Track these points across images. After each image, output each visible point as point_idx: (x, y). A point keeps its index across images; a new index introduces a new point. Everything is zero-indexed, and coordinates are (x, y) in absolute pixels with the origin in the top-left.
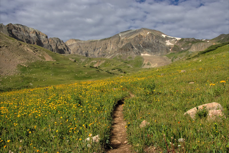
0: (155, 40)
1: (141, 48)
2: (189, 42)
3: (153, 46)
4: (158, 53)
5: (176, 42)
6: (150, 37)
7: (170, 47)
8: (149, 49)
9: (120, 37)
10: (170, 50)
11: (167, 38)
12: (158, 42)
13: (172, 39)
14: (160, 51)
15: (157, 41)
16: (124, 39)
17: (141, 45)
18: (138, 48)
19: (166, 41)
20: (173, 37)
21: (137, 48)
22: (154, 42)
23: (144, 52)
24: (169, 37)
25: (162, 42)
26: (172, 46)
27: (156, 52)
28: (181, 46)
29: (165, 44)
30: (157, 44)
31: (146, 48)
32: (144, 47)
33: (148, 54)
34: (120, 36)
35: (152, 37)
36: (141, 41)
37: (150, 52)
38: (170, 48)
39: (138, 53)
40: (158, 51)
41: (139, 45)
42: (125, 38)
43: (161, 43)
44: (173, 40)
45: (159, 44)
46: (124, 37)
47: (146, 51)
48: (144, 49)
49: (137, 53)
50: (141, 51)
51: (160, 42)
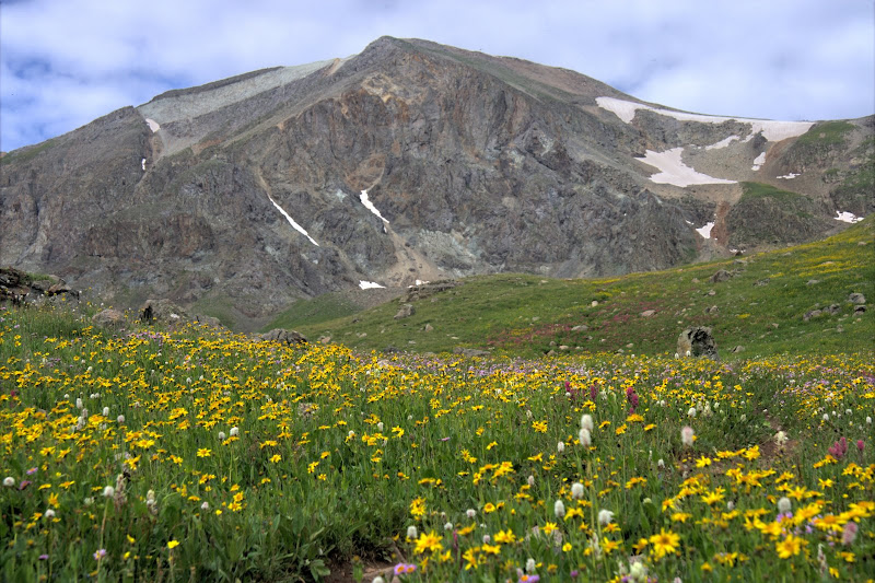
0: (523, 142)
1: (362, 226)
3: (508, 201)
4: (570, 272)
5: (760, 160)
7: (695, 207)
8: (456, 236)
9: (147, 133)
10: (705, 232)
11: (652, 131)
12: (562, 154)
13: (709, 132)
14: (590, 247)
15: (548, 146)
17: (363, 195)
18: (331, 225)
19: (651, 158)
21: (318, 226)
22: (519, 159)
25: (601, 160)
26: (720, 199)
27: (541, 258)
28: (823, 190)
29: (637, 177)
30: (552, 175)
31: (419, 222)
32: (402, 219)
34: (155, 127)
36: (375, 155)
37: (464, 267)
38: (702, 219)
40: (562, 257)
41: (342, 197)
43: (588, 171)
44: (725, 142)
45: (567, 174)
46: (189, 135)
47: (419, 260)
48: (398, 239)
50: (361, 259)
51: (581, 156)
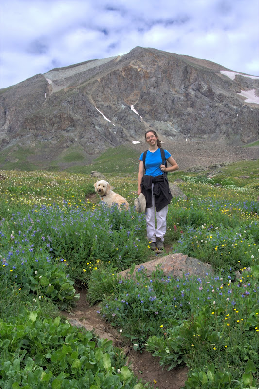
1: (132, 118)
4: (216, 138)
8: (169, 123)
9: (47, 84)
14: (224, 128)
15: (205, 88)
16: (62, 92)
17: (132, 107)
18: (120, 119)
19: (243, 93)
21: (115, 119)
22: (193, 93)
25: (225, 93)
27: (204, 132)
29: (241, 101)
30: (207, 99)
31: (155, 118)
32: (147, 116)
34: (50, 82)
36: (135, 92)
37: (173, 135)
39: (118, 139)
40: (212, 132)
41: (124, 107)
42: (69, 87)
43: (221, 98)
45: (213, 99)
46: (62, 85)
48: (146, 124)
50: (132, 132)
51: (218, 92)
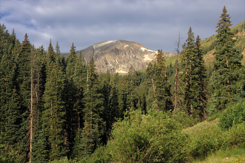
0: (132, 55)
1: (116, 64)
2: (168, 57)
3: (130, 62)
5: (155, 57)
6: (127, 52)
7: (147, 63)
8: (124, 65)
9: (94, 50)
10: (147, 66)
11: (146, 52)
12: (135, 57)
13: (151, 52)
16: (98, 53)
17: (116, 60)
18: (113, 64)
19: (145, 56)
20: (153, 51)
21: (112, 64)
22: (131, 57)
23: (119, 69)
24: (149, 50)
25: (139, 57)
26: (149, 62)
30: (134, 59)
31: (121, 64)
33: (123, 71)
34: (94, 48)
35: (129, 52)
36: (117, 56)
37: (125, 69)
39: (113, 70)
41: (114, 61)
42: (100, 51)
43: (137, 59)
44: (152, 54)
46: (98, 50)
47: (121, 68)
48: (119, 65)
49: (111, 70)
50: (116, 68)
51: (137, 57)
